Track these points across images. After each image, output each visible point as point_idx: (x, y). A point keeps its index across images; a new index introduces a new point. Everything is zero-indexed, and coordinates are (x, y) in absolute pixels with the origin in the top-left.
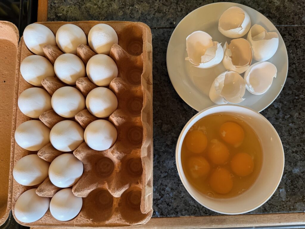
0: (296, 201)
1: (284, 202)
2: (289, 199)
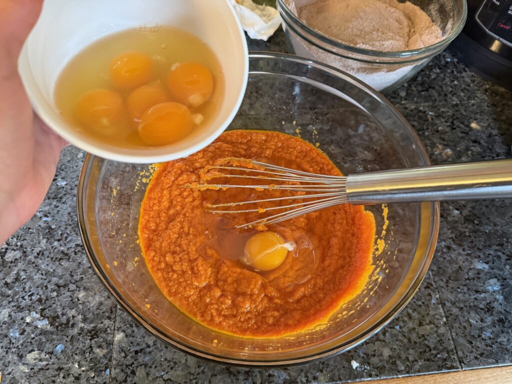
0: (216, 373)
1: (193, 374)
2: (202, 368)
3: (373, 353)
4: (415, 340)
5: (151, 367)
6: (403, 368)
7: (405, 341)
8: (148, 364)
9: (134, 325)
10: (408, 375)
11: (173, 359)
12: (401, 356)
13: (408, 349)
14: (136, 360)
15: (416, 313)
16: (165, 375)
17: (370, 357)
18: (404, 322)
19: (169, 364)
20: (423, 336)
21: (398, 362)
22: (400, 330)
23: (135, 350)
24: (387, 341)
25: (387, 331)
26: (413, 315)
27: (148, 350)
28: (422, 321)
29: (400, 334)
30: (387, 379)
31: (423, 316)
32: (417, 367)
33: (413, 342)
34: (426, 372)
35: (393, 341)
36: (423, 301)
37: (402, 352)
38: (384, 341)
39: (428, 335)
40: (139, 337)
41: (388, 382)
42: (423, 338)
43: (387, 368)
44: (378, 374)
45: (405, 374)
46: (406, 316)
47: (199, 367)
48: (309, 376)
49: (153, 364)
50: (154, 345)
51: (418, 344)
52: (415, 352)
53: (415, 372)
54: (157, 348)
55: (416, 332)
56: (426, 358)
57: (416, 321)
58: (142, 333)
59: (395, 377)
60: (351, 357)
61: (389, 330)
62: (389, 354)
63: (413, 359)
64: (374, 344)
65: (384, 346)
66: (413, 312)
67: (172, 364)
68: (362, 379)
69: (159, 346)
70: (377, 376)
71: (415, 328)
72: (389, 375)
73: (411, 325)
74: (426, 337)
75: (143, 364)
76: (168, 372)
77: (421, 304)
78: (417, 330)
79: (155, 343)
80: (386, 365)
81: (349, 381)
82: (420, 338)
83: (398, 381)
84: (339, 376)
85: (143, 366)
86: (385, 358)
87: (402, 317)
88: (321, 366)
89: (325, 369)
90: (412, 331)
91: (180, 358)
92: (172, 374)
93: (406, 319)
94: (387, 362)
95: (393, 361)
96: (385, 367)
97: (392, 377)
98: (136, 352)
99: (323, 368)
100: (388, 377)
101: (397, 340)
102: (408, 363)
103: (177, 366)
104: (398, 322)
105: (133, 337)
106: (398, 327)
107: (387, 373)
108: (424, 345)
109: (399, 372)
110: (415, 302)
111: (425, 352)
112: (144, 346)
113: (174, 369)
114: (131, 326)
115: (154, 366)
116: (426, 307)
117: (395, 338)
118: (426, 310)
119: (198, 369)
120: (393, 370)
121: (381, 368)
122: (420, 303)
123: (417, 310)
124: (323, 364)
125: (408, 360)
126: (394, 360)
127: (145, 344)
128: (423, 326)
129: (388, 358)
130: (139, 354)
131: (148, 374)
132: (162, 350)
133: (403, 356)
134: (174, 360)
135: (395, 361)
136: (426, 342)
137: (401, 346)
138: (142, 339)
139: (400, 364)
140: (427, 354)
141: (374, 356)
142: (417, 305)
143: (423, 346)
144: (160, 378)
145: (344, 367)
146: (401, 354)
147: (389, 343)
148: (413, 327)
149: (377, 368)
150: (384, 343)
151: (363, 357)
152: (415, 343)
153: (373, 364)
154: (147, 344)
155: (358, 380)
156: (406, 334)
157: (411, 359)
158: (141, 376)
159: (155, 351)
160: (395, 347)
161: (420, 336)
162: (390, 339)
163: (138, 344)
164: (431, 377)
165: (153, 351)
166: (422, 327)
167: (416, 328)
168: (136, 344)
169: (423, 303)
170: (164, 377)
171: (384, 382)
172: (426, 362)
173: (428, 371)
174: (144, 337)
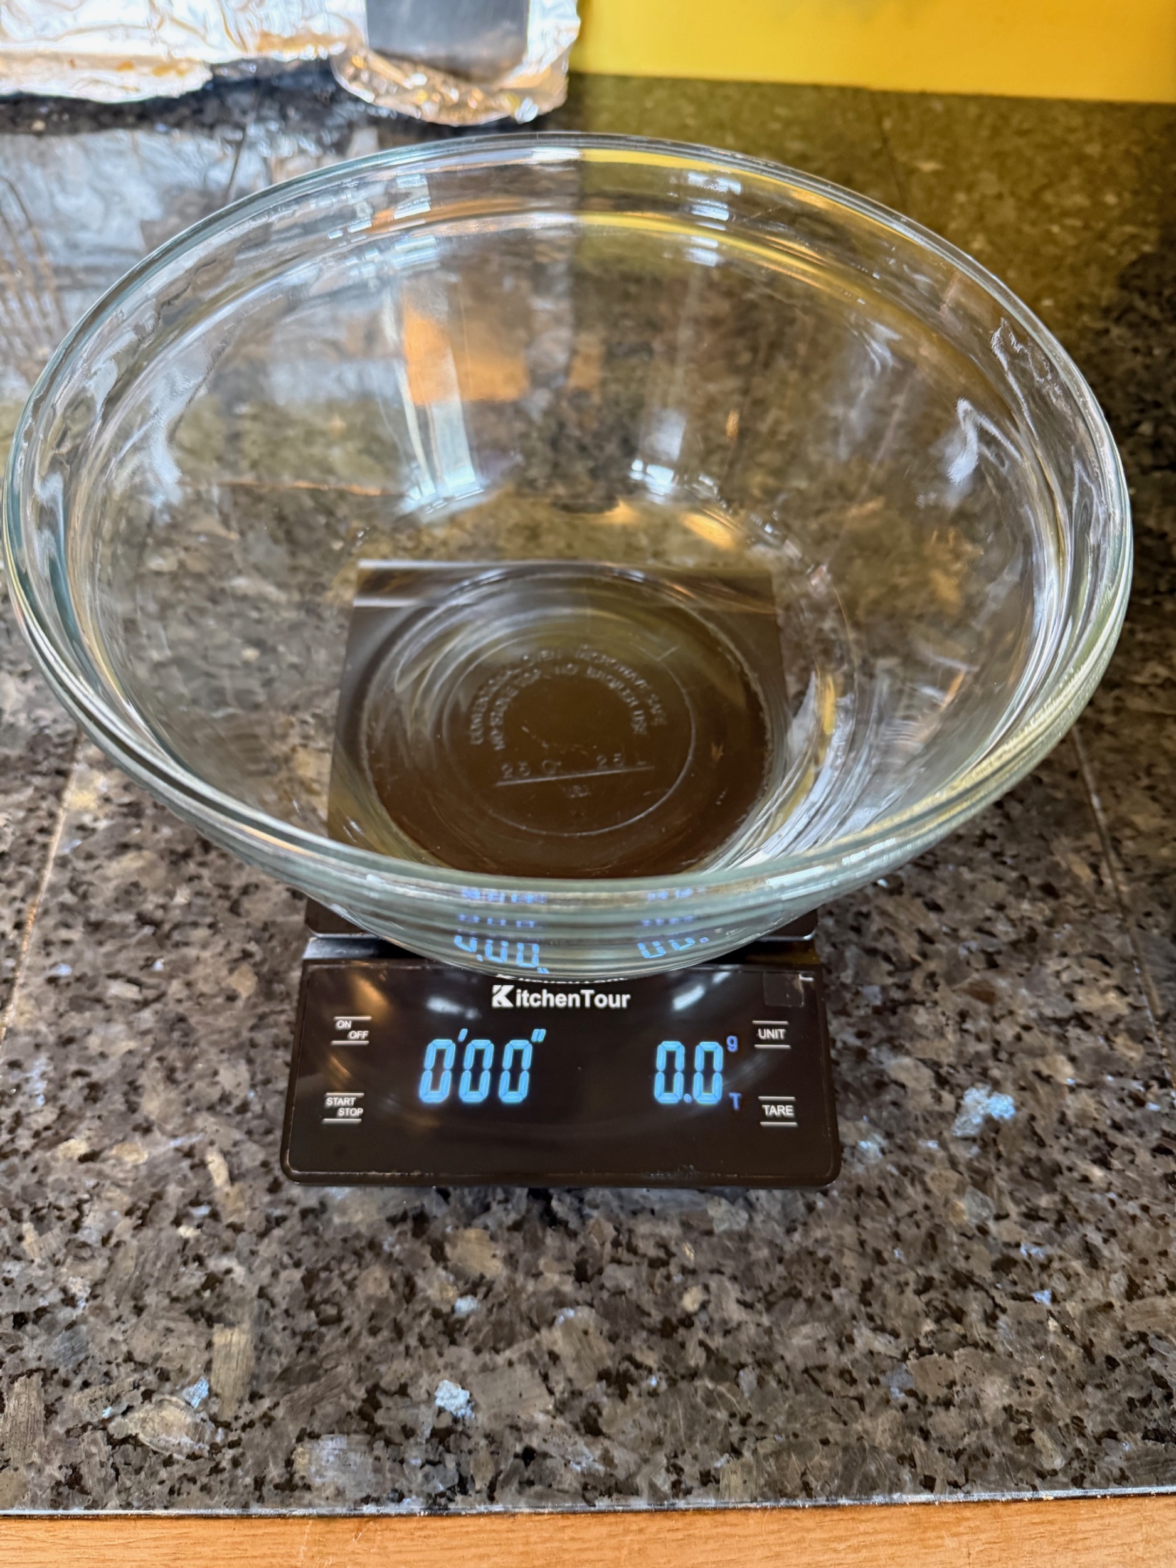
3: (943, 1392)
4: (1111, 1353)
5: (66, 1384)
6: (1058, 1463)
7: (1073, 1352)
8: (56, 1371)
9: (26, 1214)
10: (1078, 1492)
11: (157, 1357)
12: (1054, 1412)
13: (1082, 1386)
14: (12, 1351)
15: (1116, 1248)
16: (119, 1419)
17: (930, 1408)
18: (1068, 1277)
19: (136, 1376)
20: (1143, 1337)
21: (1041, 1437)
22: (1055, 1309)
23: (17, 1310)
24: (999, 1348)
25: (1004, 1311)
26: (1106, 1252)
27: (66, 1314)
28: (1138, 1280)
29: (1052, 1324)
30: (994, 1501)
31: (1144, 1261)
32: (1115, 1459)
33: (1100, 1360)
34: (1150, 1484)
35: (1024, 1350)
36: (1145, 1200)
37: (1058, 1398)
38: (988, 1347)
39: (1159, 1337)
40: (38, 1260)
41: (997, 1516)
42: (1142, 1346)
43: (996, 1457)
44: (961, 1480)
45: (1065, 1486)
46: (1078, 1257)
47: (254, 1397)
48: (686, 1468)
49: (76, 1373)
50: (93, 1296)
51: (1120, 1372)
52: (1109, 1400)
53: (1108, 1481)
54: (100, 1310)
55: (1114, 1321)
56: (1152, 1426)
57: (1115, 1277)
58: (54, 1245)
59: (1028, 1495)
60: (855, 1403)
61: (1008, 1303)
62: (1007, 1402)
63: (1100, 1429)
64: (950, 1357)
65: (987, 1370)
66: (1105, 1241)
67: (150, 1377)
68: (896, 1496)
69: (109, 1302)
70: (955, 1485)
71: (1110, 1306)
72: (1001, 1486)
73: (1095, 1293)
74: (1154, 1344)
75: (38, 1370)
76: (130, 1408)
77: (1138, 1212)
78: (1118, 1313)
79: (98, 1291)
80: (990, 1444)
81: (843, 1501)
82: (1129, 1345)
83: (1037, 1512)
84: (804, 1474)
85: (37, 1378)
86: (989, 1419)
87: (1061, 1259)
88: (736, 1429)
89: (750, 1443)
90: (1101, 1317)
91: (185, 1358)
92: (144, 1420)
93: (1077, 1265)
94: (996, 1432)
95: (1021, 1432)
96: (987, 1454)
97: (1015, 1495)
98: (20, 1320)
99: (743, 1440)
100: (998, 1496)
101: (1039, 1348)
102: (1079, 1444)
103: (168, 1386)
104: (1045, 1277)
105: (18, 1258)
106: (1044, 1297)
107: (994, 1476)
108: (1144, 1373)
109: (1042, 1475)
110: (1113, 1203)
111: (1147, 1401)
112: (55, 1297)
113: (156, 1398)
114: (17, 1216)
115: (77, 1381)
116: (1153, 1224)
117: (1031, 1340)
118: (1155, 1239)
119: (247, 1406)
120: (1018, 1467)
121: (973, 1458)
122: (1132, 1208)
123: (1120, 1235)
124: (744, 1422)
125: (1082, 1434)
126: (1024, 1426)
127: (56, 1290)
128: (1142, 1297)
129: (1004, 1416)
130: (29, 1327)
131: (50, 1412)
132: (119, 1319)
133: (1063, 1413)
134: (159, 1364)
135: (1030, 1431)
136: (1154, 1364)
137: (1053, 1372)
138: (51, 1268)
139: (1050, 1445)
140: (1157, 1413)
141: (947, 1404)
142: (1121, 1216)
143: (1140, 1378)
144: (95, 1428)
145: (825, 1442)
146: (1054, 1404)
147: (1011, 1355)
148: (1103, 1299)
149: (958, 1455)
150: (987, 1355)
151: (904, 1408)
152: (1112, 1363)
153: (941, 1438)
154: (64, 1290)
155: (878, 1499)
156: (1076, 1327)
157: (1092, 1425)
158: (22, 1418)
159: (92, 1319)
160: (1031, 1372)
161: (1128, 1337)
162: (1011, 1343)
163: (30, 1287)
164: (1168, 1506)
165: (84, 1320)
166: (1137, 1303)
167: (1117, 1304)
168: (21, 1288)
169: (1145, 1209)
170: (111, 1427)
171: (981, 1512)
172: (1150, 1443)
173: (1160, 1483)
174: (57, 1264)
